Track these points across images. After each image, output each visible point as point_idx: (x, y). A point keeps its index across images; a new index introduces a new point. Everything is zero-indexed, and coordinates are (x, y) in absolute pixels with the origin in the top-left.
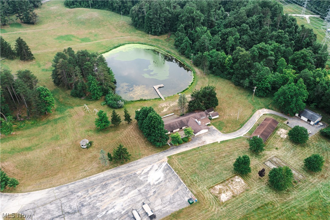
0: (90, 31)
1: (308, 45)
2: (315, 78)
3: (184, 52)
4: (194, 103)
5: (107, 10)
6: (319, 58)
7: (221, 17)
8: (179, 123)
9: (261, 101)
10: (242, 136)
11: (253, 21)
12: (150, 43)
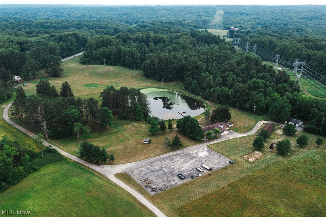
0: (111, 80)
1: (285, 82)
2: (294, 97)
3: (193, 91)
4: (215, 116)
5: (119, 66)
6: (294, 89)
7: (215, 68)
8: (208, 129)
9: (259, 117)
10: (253, 134)
11: (243, 68)
12: (164, 87)
